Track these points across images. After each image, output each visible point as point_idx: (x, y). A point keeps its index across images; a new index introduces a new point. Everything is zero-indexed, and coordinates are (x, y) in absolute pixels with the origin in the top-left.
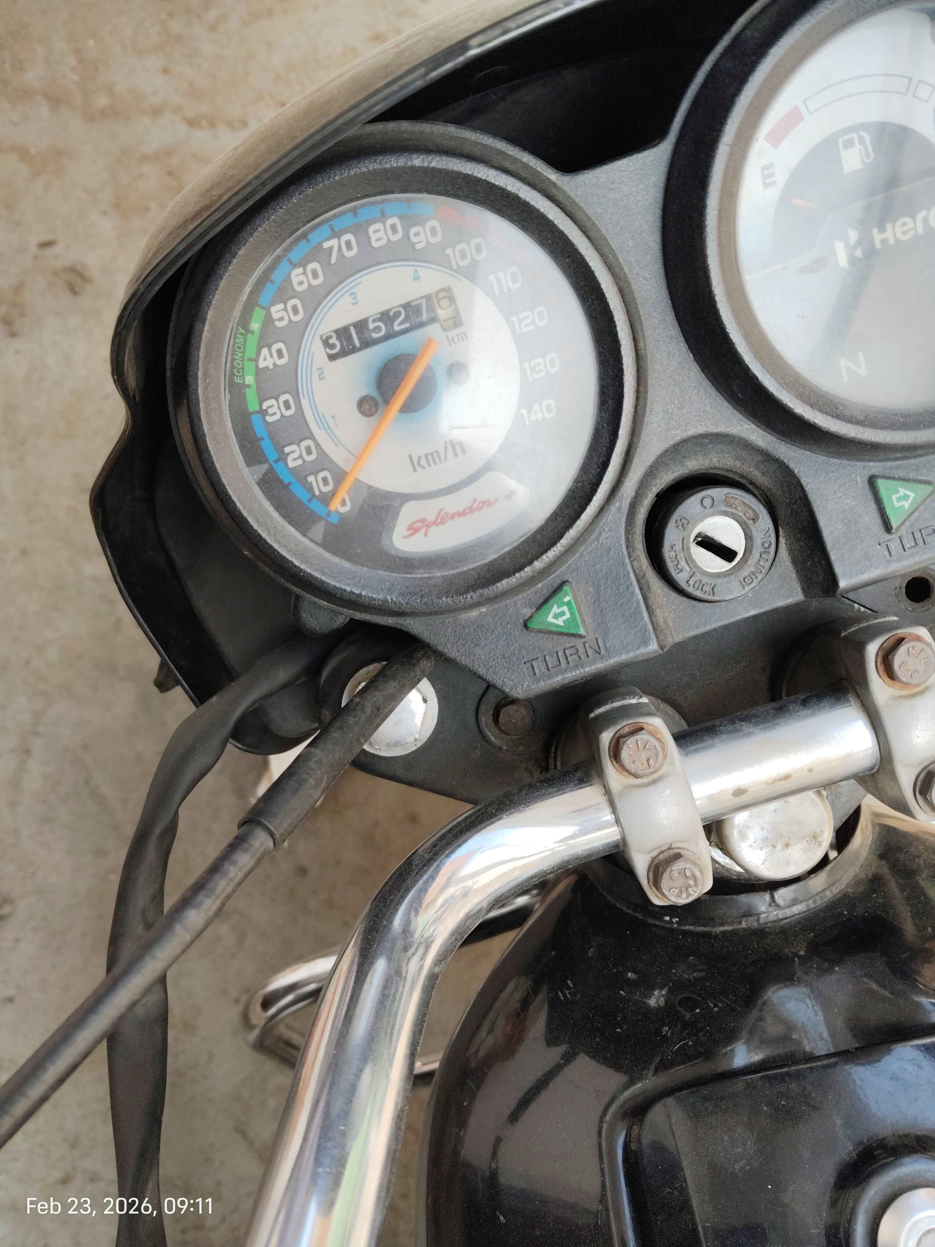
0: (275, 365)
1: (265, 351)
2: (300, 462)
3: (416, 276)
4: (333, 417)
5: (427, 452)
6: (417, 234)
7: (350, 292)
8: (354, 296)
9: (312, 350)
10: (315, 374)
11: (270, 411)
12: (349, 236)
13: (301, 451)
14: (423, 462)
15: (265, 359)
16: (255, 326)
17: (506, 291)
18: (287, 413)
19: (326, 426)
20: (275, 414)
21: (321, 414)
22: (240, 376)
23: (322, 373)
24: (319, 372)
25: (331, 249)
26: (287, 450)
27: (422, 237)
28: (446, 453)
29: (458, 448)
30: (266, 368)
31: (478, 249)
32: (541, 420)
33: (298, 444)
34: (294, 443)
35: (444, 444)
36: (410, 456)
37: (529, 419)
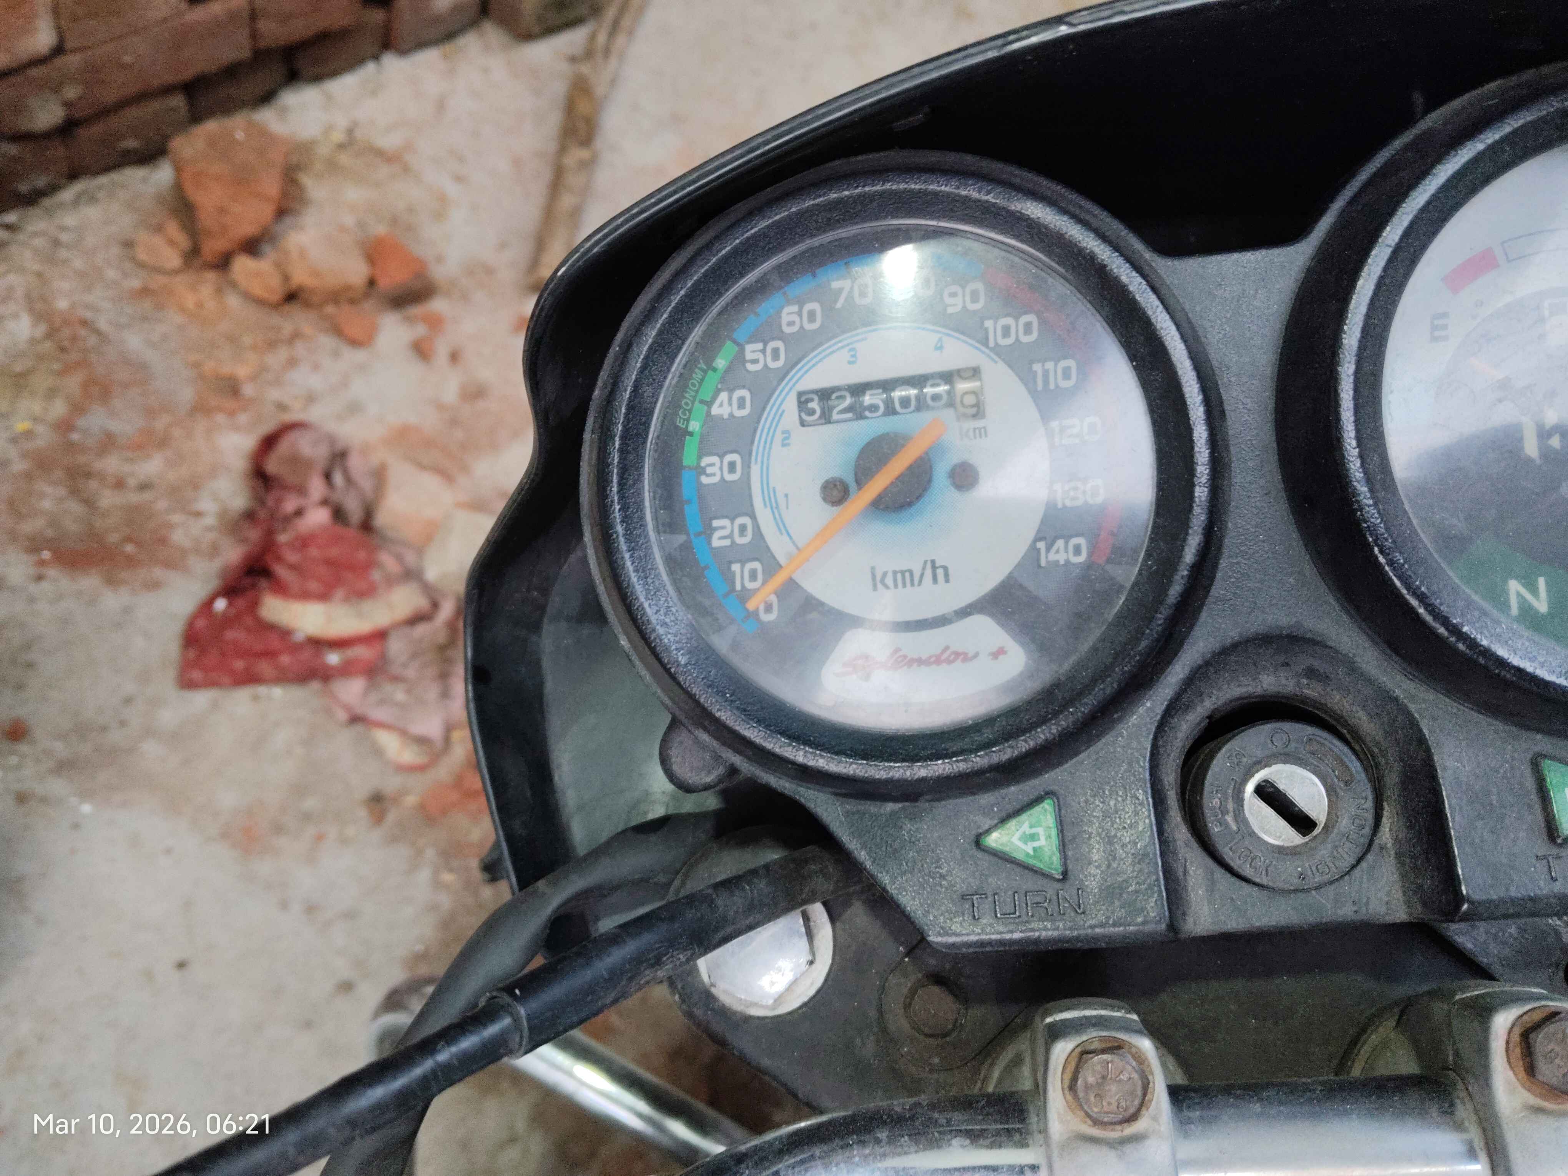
0: (731, 415)
1: (723, 396)
2: (727, 542)
3: (939, 345)
4: (786, 496)
5: (897, 569)
6: (953, 295)
7: (851, 346)
8: (852, 353)
9: (782, 407)
10: (779, 437)
11: (709, 470)
12: (866, 280)
13: (732, 527)
14: (889, 581)
15: (721, 405)
16: (721, 363)
17: (1052, 386)
18: (729, 477)
19: (774, 505)
20: (714, 475)
21: (771, 489)
22: (684, 420)
23: (787, 438)
24: (785, 435)
25: (841, 290)
26: (716, 523)
27: (958, 301)
28: (922, 575)
29: (940, 572)
30: (720, 417)
31: (1028, 328)
32: (1062, 562)
33: (732, 520)
34: (726, 517)
35: (922, 562)
36: (873, 569)
37: (1047, 557)
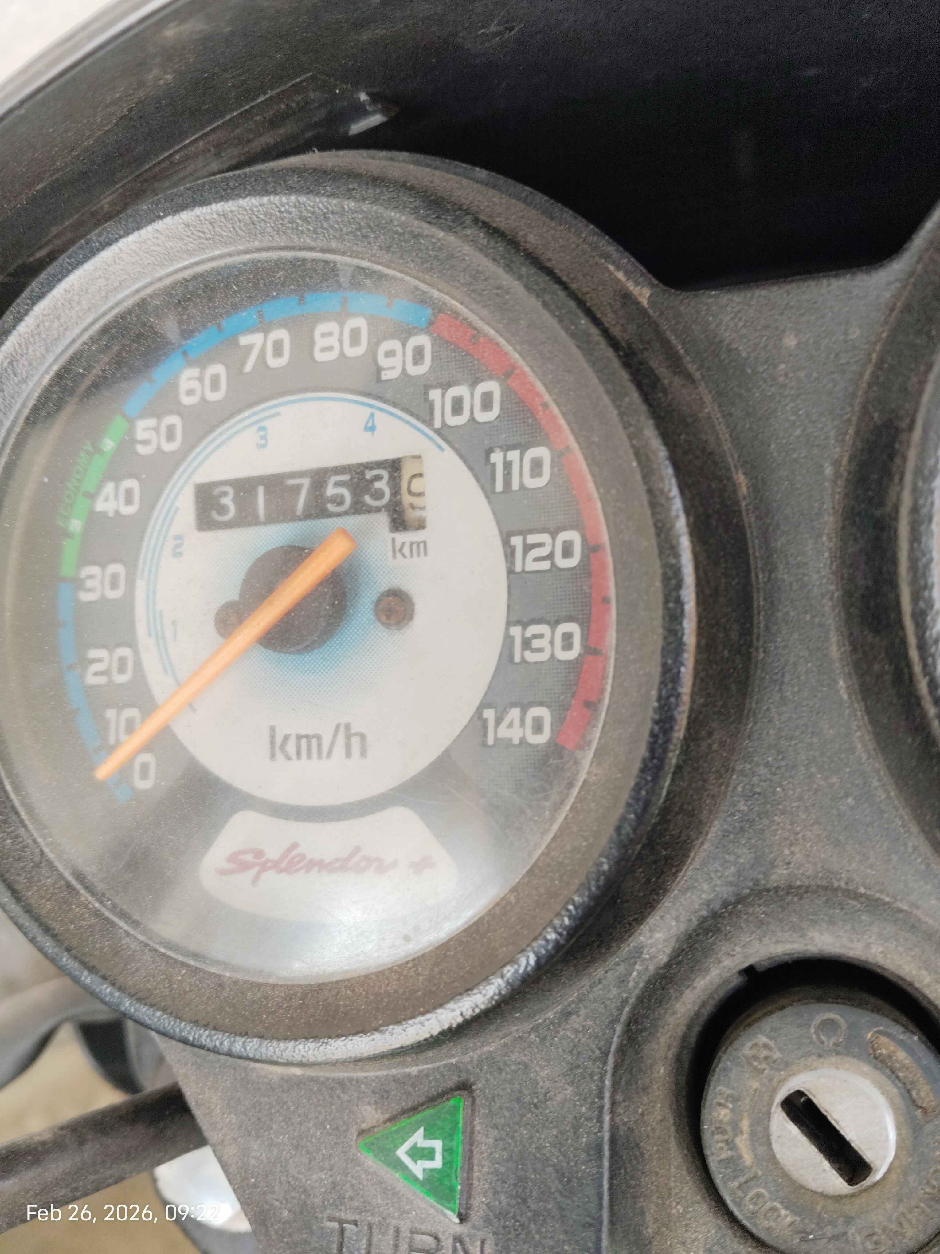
0: (117, 512)
1: (110, 487)
2: (102, 680)
3: (370, 425)
4: (174, 623)
5: (303, 732)
6: (390, 354)
7: (261, 425)
8: (262, 433)
10: (170, 542)
11: (89, 584)
12: (281, 334)
13: (111, 662)
14: (291, 747)
15: (106, 500)
16: (109, 444)
17: (515, 486)
18: (112, 595)
19: (160, 635)
20: (94, 590)
21: (157, 614)
22: (65, 517)
23: (180, 545)
24: (177, 542)
25: (249, 348)
26: (93, 654)
27: (396, 361)
28: (333, 744)
29: (355, 742)
30: (104, 514)
31: (487, 402)
32: (516, 741)
33: (111, 651)
34: (104, 646)
35: (334, 727)
36: (273, 729)
37: (496, 732)
